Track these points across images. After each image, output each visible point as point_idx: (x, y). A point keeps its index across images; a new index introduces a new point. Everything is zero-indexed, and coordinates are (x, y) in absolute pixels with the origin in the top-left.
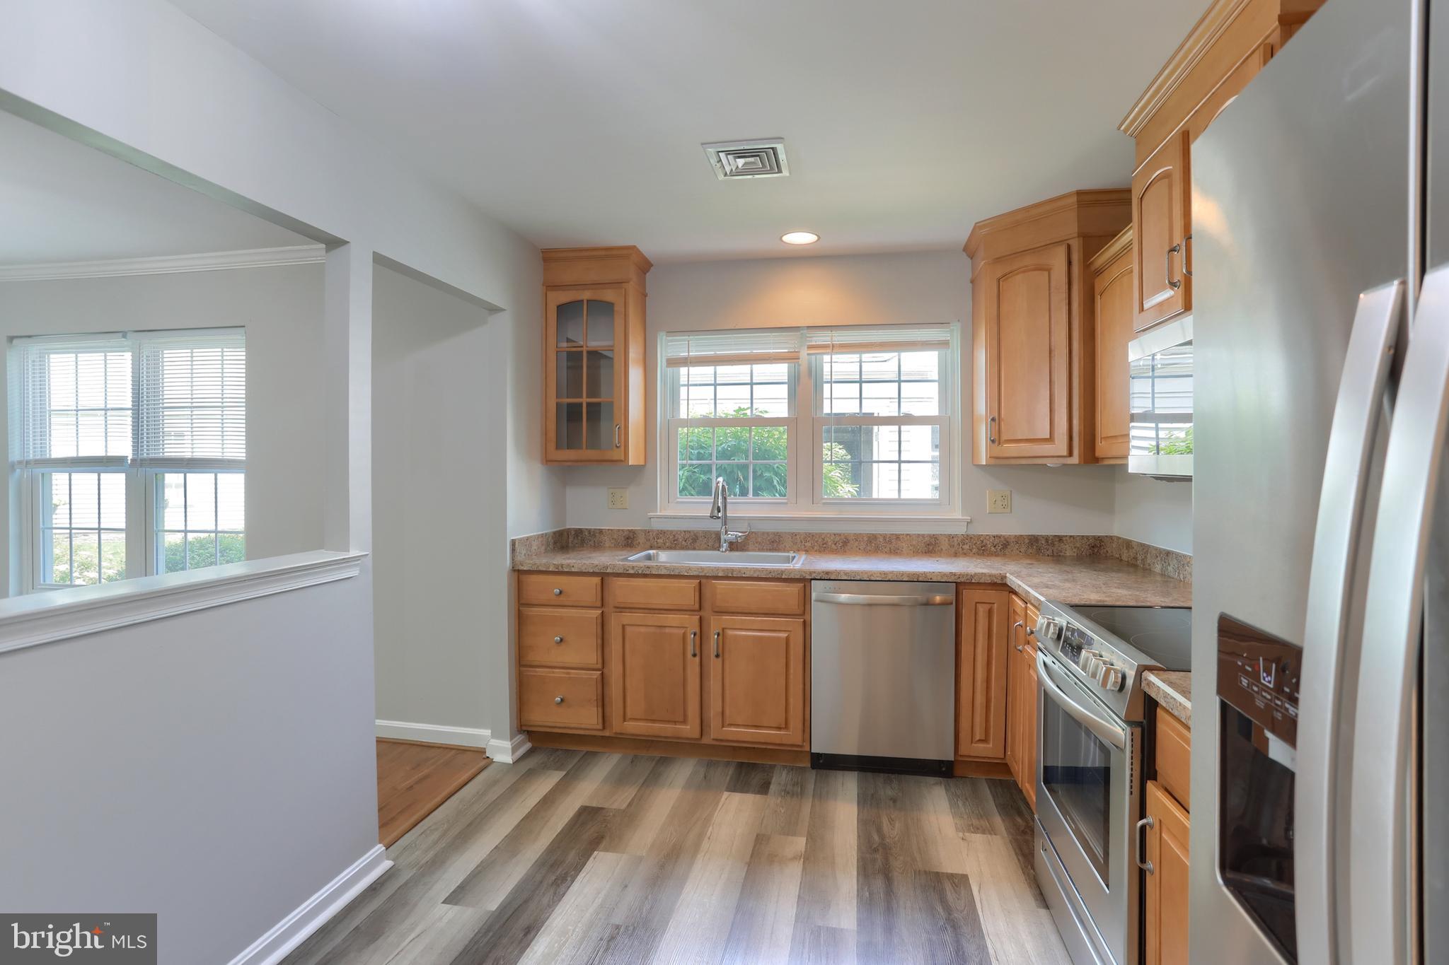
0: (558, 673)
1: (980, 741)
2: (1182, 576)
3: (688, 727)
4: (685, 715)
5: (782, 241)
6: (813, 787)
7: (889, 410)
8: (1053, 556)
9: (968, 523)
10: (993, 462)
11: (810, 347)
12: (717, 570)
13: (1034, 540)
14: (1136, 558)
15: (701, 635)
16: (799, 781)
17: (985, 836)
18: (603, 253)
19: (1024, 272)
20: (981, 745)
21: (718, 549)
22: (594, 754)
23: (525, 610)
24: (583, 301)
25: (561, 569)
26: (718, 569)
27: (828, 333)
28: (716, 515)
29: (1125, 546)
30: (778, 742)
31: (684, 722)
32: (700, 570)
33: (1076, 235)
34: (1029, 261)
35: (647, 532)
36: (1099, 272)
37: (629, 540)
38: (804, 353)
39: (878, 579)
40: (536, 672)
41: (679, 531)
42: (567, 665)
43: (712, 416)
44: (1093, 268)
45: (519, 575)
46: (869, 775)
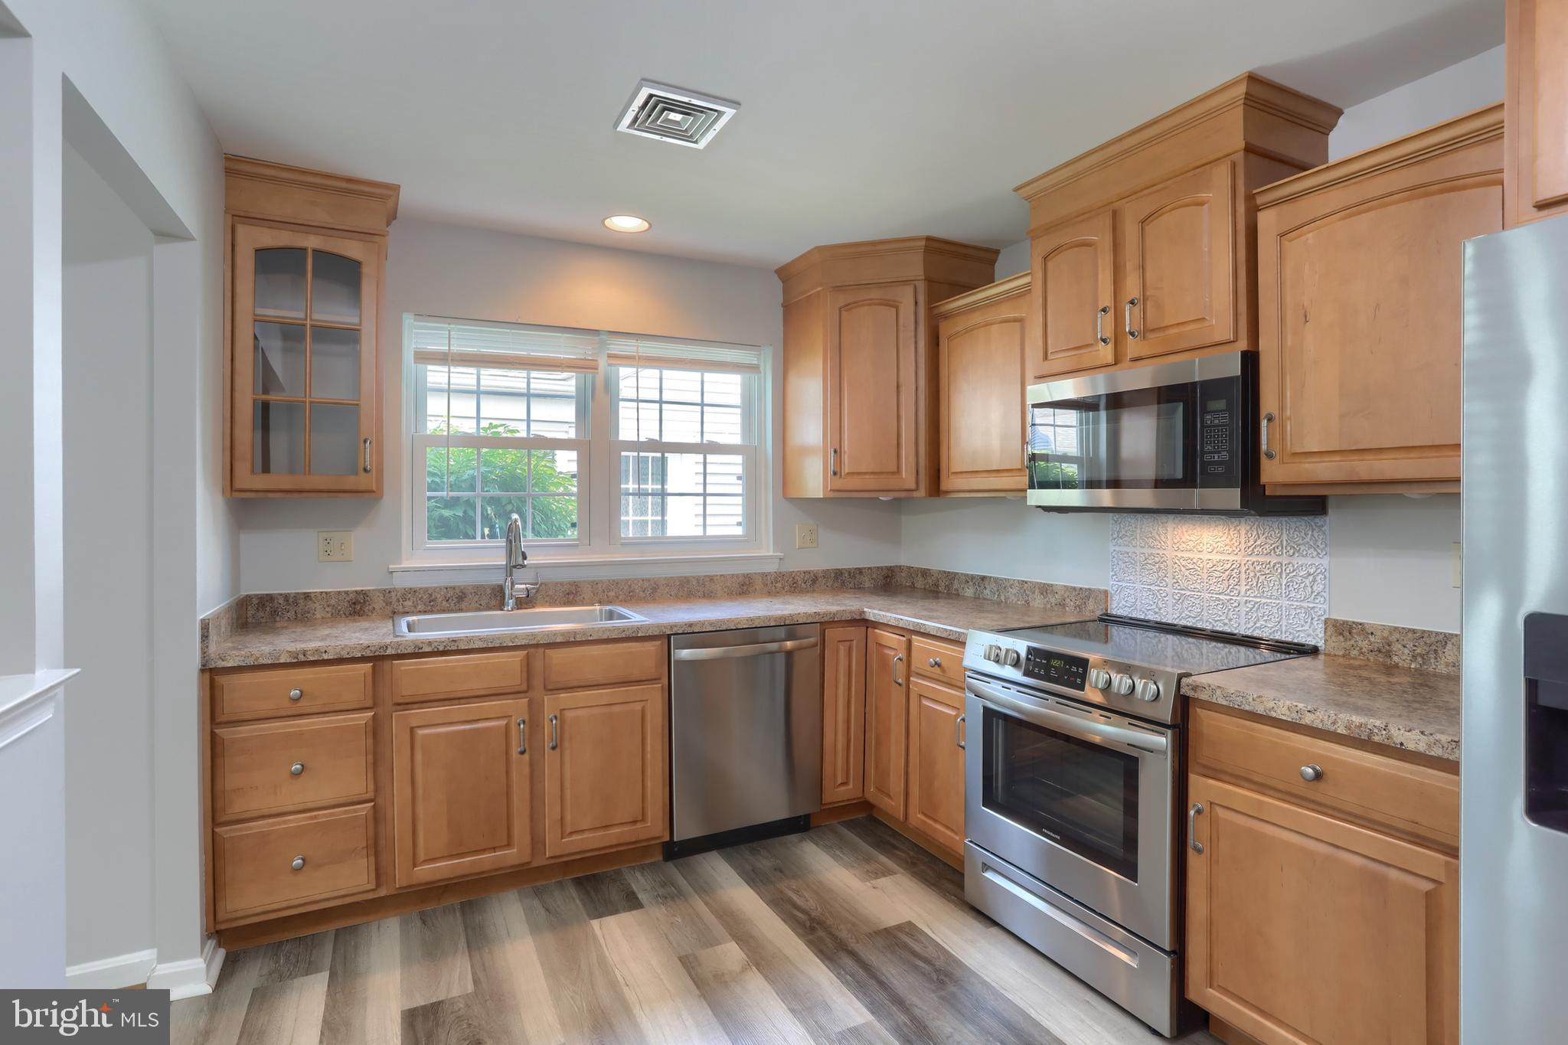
0: (293, 821)
1: (843, 784)
2: (1003, 598)
3: (515, 850)
4: (509, 836)
5: (604, 224)
6: (685, 882)
7: (689, 435)
8: (855, 588)
9: (780, 559)
10: (832, 495)
11: (610, 356)
12: (555, 635)
13: (838, 573)
14: (937, 585)
15: (533, 723)
16: (663, 879)
17: (888, 878)
18: (344, 185)
19: (870, 305)
20: (843, 788)
21: (501, 606)
22: (353, 930)
23: (222, 732)
24: (305, 249)
25: (302, 658)
26: (555, 633)
27: (632, 342)
28: (521, 563)
29: (920, 574)
30: (633, 840)
31: (509, 845)
32: (530, 637)
33: (923, 278)
34: (875, 294)
35: (387, 593)
36: (946, 316)
37: (357, 606)
38: (603, 362)
39: (745, 627)
40: (250, 828)
41: (436, 588)
42: (310, 805)
43: (476, 435)
44: (936, 311)
45: (212, 675)
46: (729, 850)
